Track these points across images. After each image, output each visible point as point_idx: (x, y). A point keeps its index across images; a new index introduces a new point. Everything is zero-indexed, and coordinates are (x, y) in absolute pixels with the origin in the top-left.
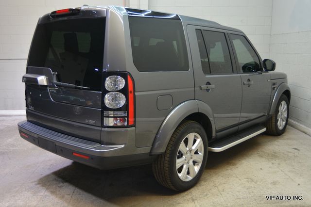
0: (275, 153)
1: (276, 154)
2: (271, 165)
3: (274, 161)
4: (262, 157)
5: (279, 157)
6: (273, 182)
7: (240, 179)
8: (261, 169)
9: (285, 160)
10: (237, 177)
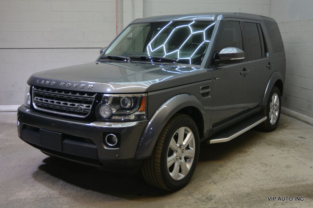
0: (283, 141)
1: (284, 143)
2: (282, 152)
3: (283, 149)
4: (271, 145)
5: (286, 145)
6: (287, 166)
7: (254, 165)
8: (272, 155)
9: (293, 148)
10: (251, 163)
